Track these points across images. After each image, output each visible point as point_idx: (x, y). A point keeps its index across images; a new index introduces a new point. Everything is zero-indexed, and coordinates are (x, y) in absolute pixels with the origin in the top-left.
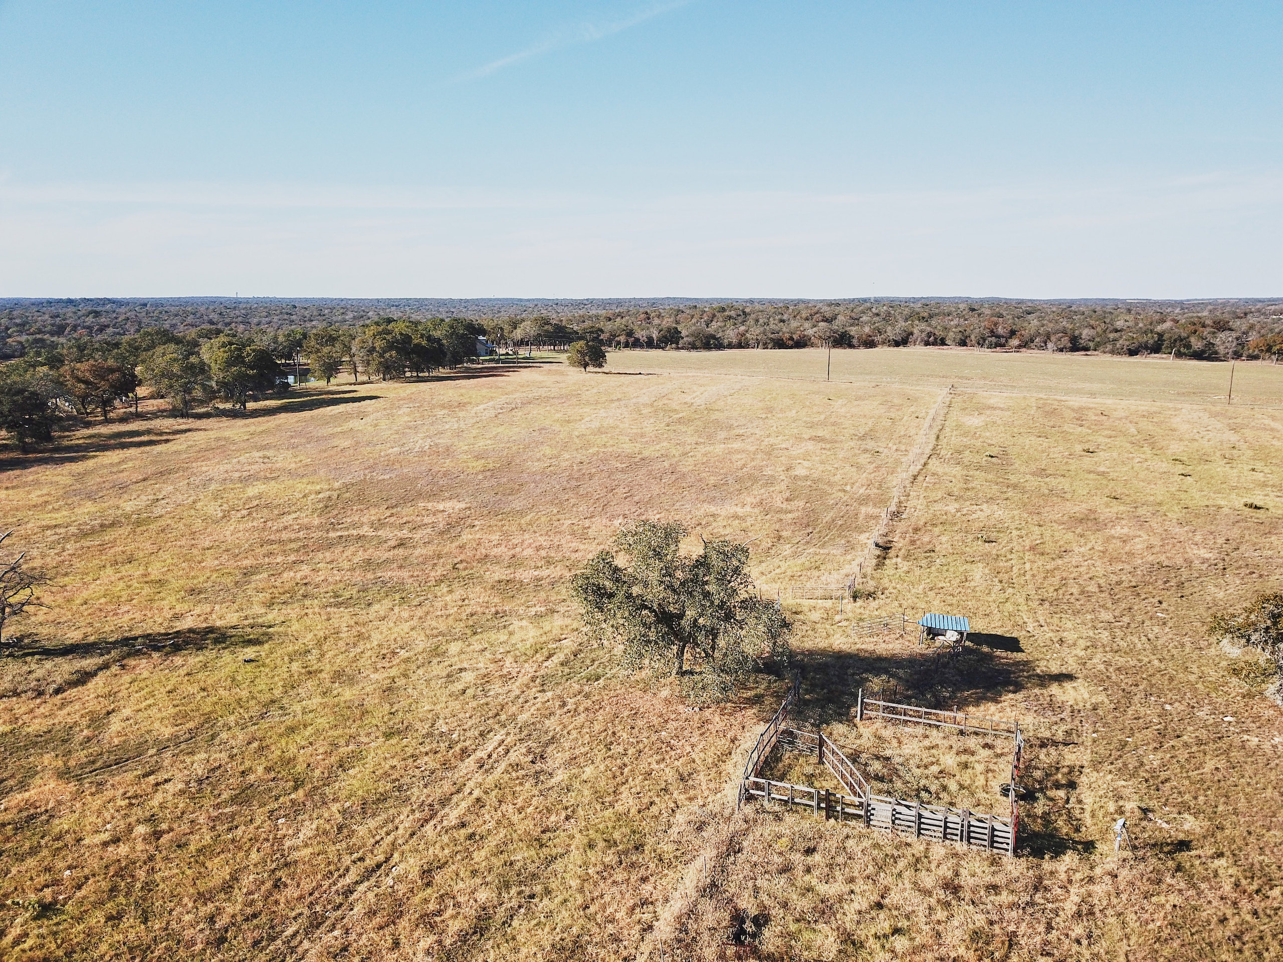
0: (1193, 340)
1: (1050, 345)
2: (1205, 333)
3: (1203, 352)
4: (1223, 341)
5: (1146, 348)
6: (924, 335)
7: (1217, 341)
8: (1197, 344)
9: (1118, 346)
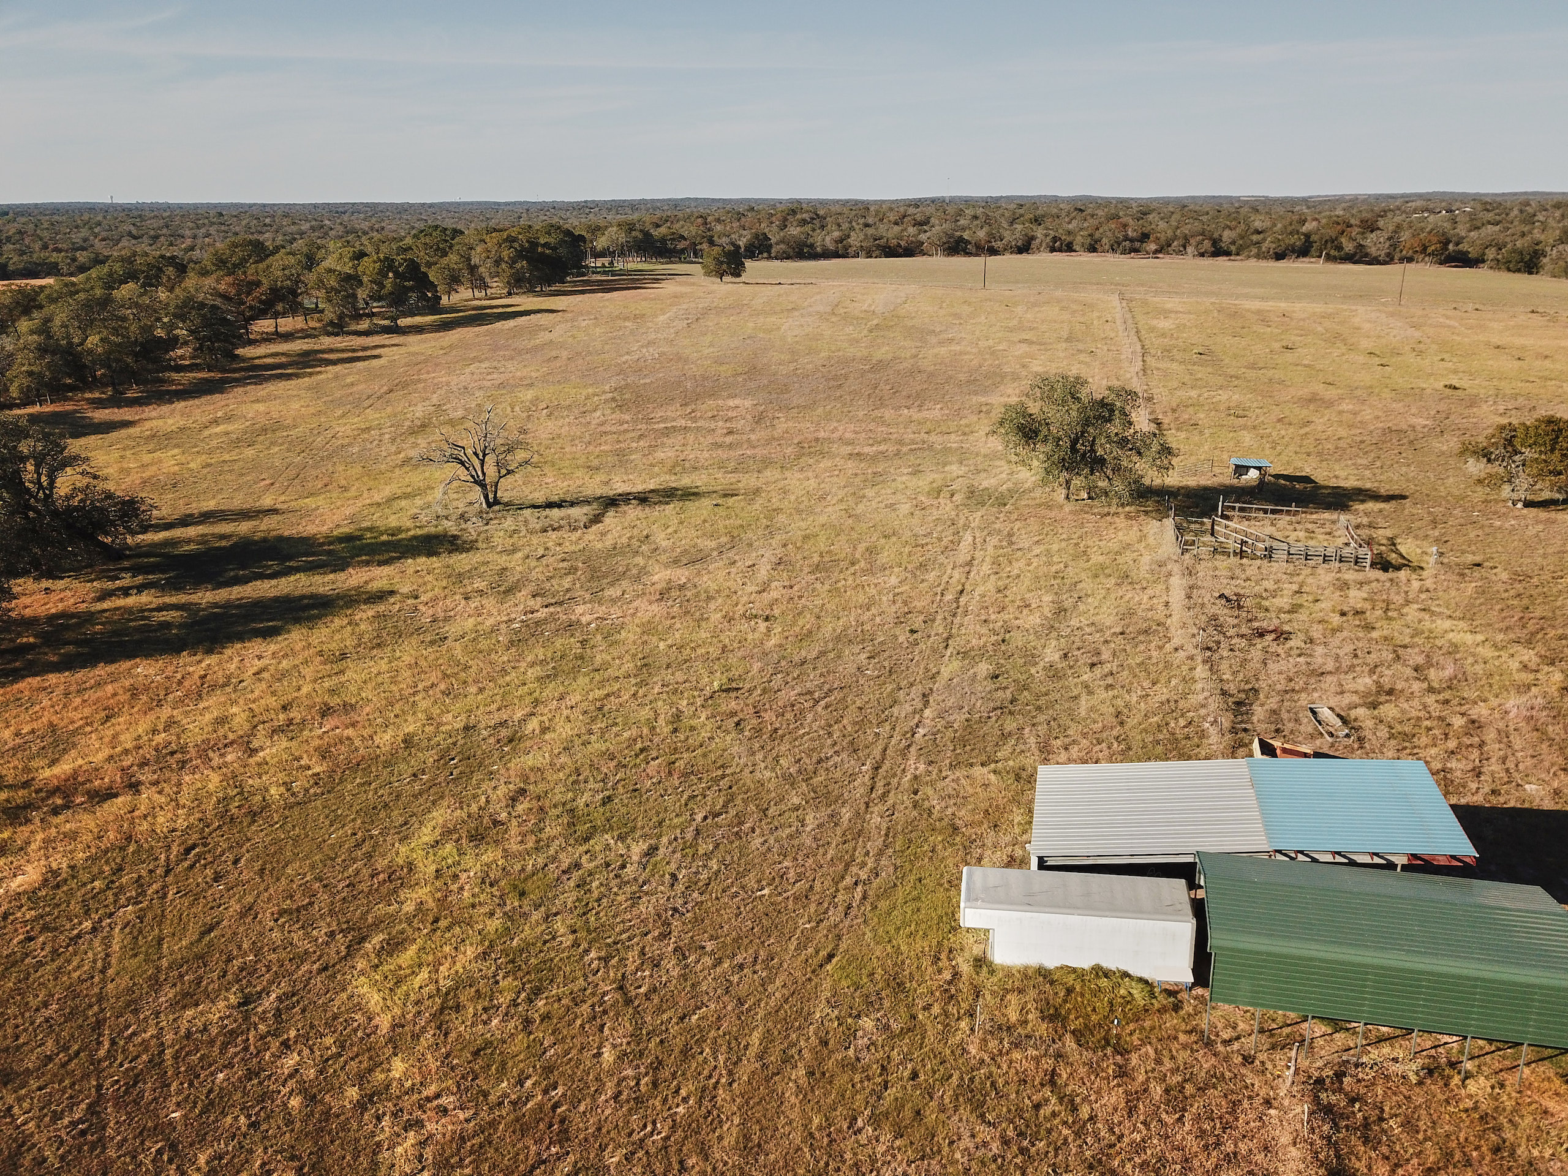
0: (1343, 240)
1: (1190, 249)
2: (1354, 234)
3: (1355, 254)
4: (1375, 243)
5: (1293, 251)
6: (1048, 239)
7: (1367, 242)
8: (1349, 247)
9: (1264, 249)
